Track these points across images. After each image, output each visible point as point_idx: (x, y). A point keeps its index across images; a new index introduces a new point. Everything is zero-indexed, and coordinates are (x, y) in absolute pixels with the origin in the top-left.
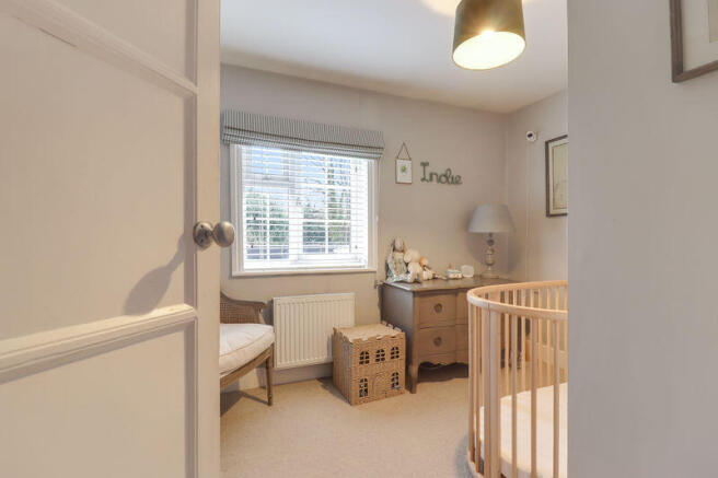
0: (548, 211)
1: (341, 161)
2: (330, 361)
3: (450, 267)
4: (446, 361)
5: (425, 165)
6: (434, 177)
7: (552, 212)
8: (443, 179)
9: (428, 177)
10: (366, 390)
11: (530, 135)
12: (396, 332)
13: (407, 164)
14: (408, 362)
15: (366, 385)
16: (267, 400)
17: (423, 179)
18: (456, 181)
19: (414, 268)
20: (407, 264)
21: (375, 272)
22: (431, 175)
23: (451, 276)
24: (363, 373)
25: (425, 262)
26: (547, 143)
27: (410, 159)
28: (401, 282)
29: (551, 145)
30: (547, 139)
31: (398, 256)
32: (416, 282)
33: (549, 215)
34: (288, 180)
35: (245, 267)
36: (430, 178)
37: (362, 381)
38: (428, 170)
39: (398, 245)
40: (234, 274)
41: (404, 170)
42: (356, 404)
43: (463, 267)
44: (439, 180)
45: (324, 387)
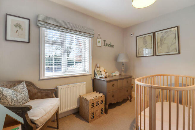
0: (137, 56)
1: (79, 37)
2: (78, 107)
3: (113, 72)
4: (115, 102)
5: (105, 41)
6: (107, 45)
7: (138, 56)
8: (109, 46)
9: (105, 45)
10: (93, 117)
11: (132, 35)
12: (101, 95)
13: (100, 40)
14: (105, 104)
15: (93, 115)
16: (57, 127)
17: (104, 45)
18: (112, 46)
19: (103, 73)
20: (101, 72)
21: (91, 75)
22: (106, 44)
23: (114, 75)
24: (92, 111)
25: (106, 71)
26: (136, 37)
27: (101, 39)
28: (101, 78)
29: (137, 38)
30: (136, 36)
31: (98, 69)
32: (106, 77)
33: (137, 57)
34: (61, 43)
35: (46, 75)
36: (106, 45)
37: (92, 114)
38: (106, 42)
39: (98, 66)
40: (41, 78)
41: (99, 42)
42: (90, 122)
43: (116, 72)
44: (108, 46)
45: (77, 117)
